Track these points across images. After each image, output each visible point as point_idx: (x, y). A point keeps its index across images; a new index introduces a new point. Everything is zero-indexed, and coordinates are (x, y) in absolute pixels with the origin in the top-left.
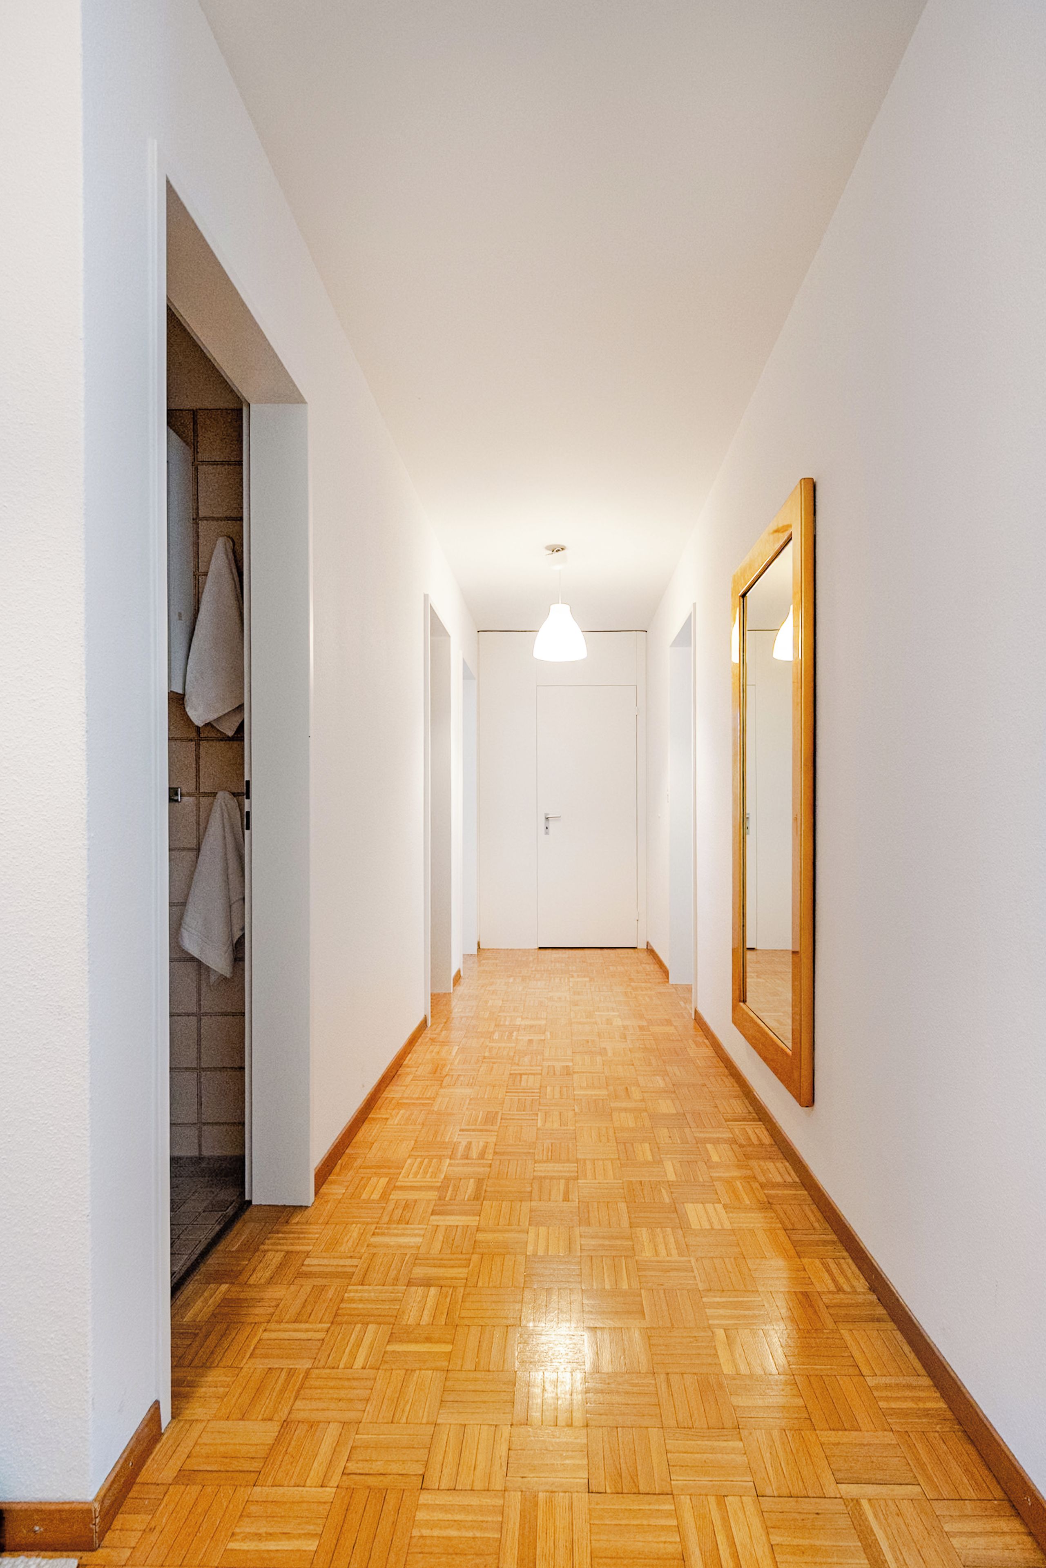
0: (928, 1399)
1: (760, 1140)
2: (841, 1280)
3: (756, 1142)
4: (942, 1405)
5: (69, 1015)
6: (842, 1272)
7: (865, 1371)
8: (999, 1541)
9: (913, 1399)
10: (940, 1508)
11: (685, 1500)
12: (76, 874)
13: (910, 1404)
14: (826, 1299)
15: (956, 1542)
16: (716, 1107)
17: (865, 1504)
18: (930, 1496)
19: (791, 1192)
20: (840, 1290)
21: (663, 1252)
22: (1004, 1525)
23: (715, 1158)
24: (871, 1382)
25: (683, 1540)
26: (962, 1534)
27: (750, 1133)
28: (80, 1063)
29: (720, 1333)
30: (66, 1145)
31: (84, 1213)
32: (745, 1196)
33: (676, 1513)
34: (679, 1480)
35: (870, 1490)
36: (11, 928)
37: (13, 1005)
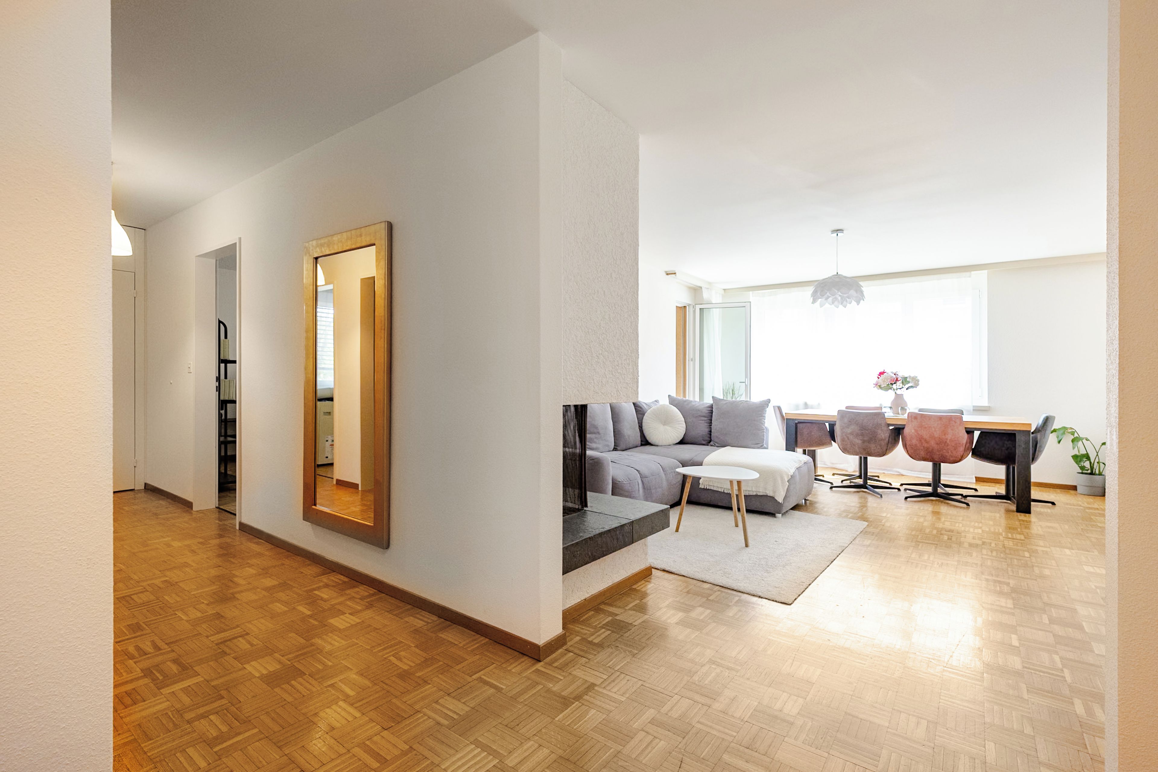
0: (482, 641)
1: (343, 581)
2: (426, 619)
3: (341, 582)
4: (487, 640)
5: (98, 563)
6: (424, 616)
7: (456, 643)
8: (523, 664)
9: (477, 643)
10: (504, 666)
11: (425, 710)
12: (104, 466)
13: (478, 645)
14: (425, 628)
15: (513, 670)
16: (302, 573)
17: (483, 677)
18: (499, 664)
19: (377, 597)
20: (428, 623)
21: (336, 644)
22: (523, 660)
23: (325, 596)
24: (461, 645)
25: (434, 719)
26: (513, 668)
27: (334, 579)
28: (107, 594)
29: (392, 658)
30: (93, 655)
31: (108, 696)
32: (356, 606)
33: (425, 715)
34: (417, 707)
35: (482, 672)
36: (40, 511)
37: (42, 567)
